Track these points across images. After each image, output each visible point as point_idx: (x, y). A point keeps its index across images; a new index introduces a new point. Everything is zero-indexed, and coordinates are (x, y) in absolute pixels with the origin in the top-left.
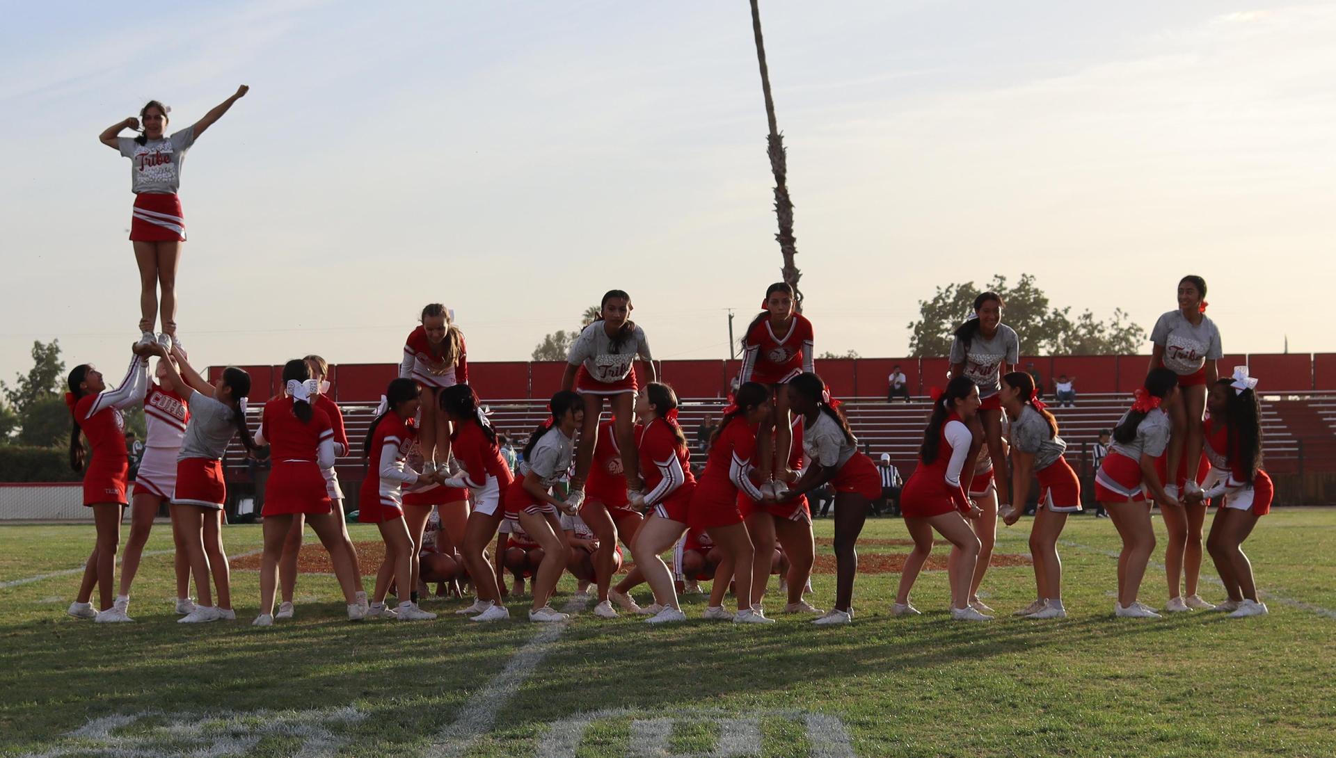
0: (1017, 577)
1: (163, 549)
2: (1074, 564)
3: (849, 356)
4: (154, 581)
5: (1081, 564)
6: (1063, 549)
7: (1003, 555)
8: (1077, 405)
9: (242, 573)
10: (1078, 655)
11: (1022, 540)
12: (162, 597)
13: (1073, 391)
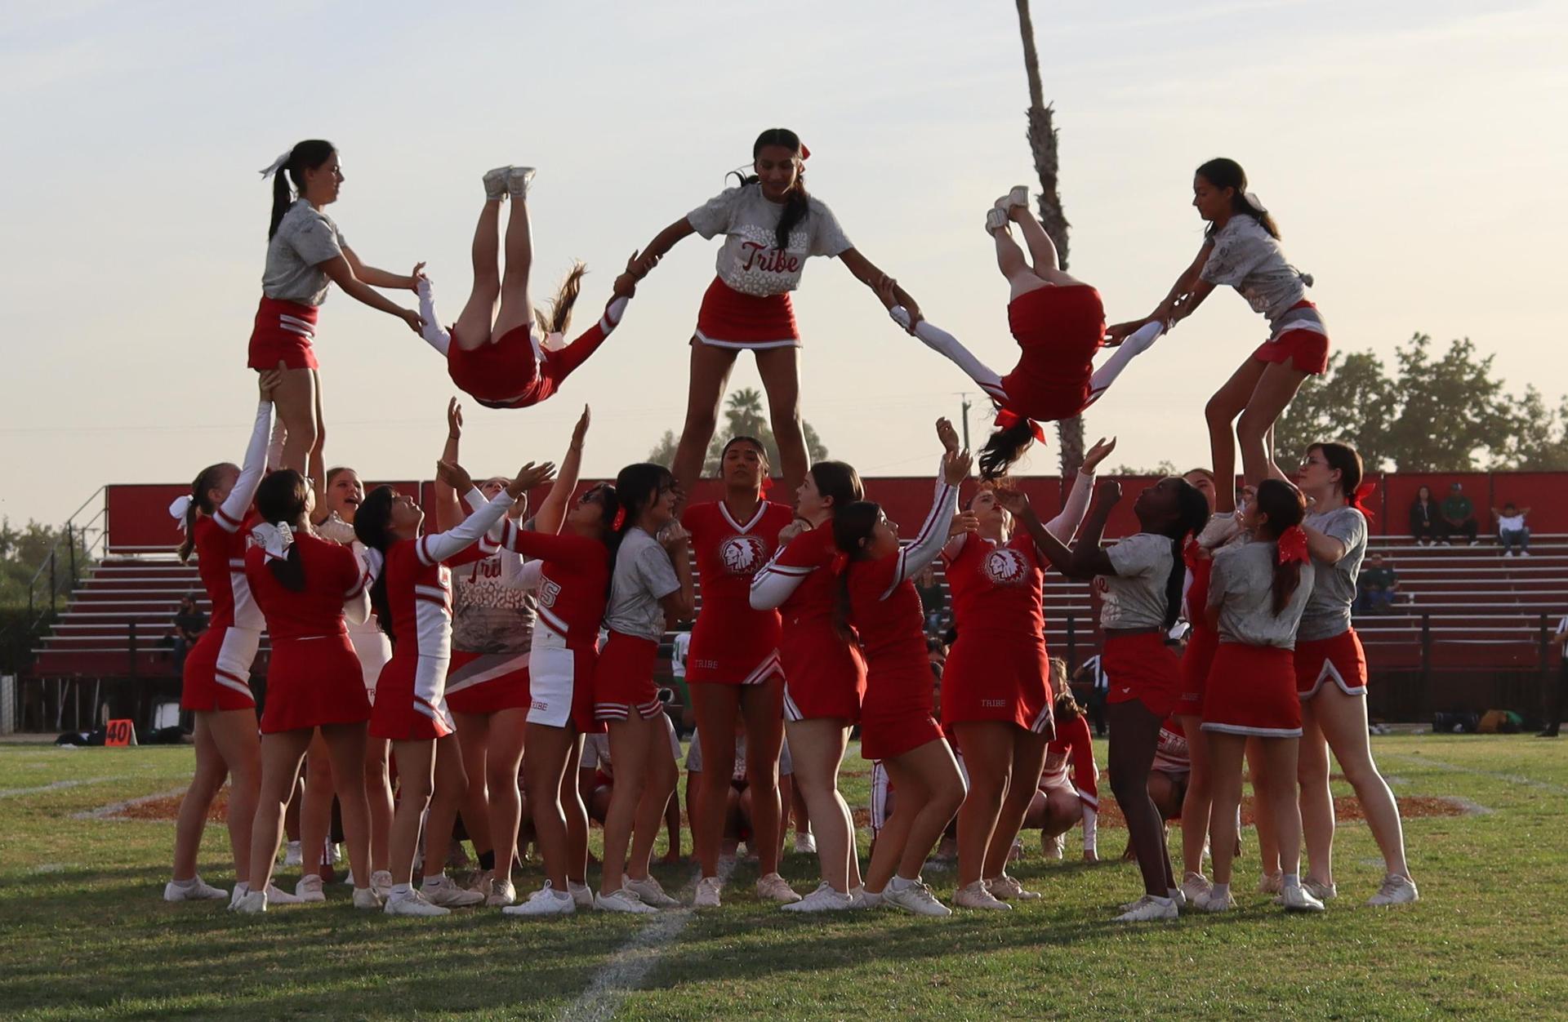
0: (1434, 834)
1: (31, 787)
2: (1526, 814)
3: (1161, 471)
4: (14, 837)
5: (1538, 814)
6: (1510, 789)
7: (1410, 798)
8: (1532, 552)
9: (160, 825)
10: (1532, 962)
11: (1442, 774)
12: (27, 865)
13: (1527, 529)
